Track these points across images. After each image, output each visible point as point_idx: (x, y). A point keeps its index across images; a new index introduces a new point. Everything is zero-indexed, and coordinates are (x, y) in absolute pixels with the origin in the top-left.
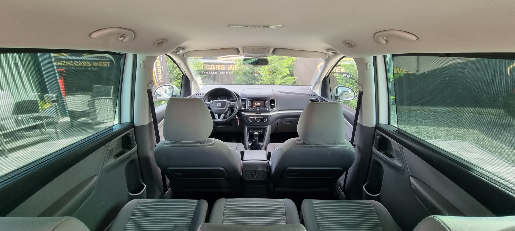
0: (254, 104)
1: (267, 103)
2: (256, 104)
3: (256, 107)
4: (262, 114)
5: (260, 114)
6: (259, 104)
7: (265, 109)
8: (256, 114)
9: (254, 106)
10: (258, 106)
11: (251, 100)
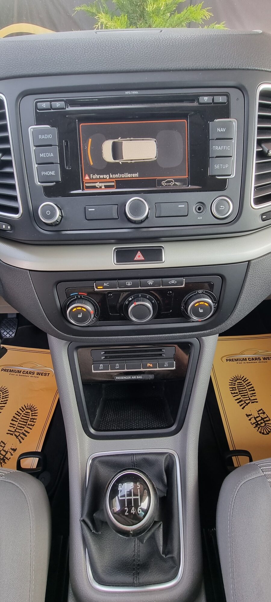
5: (154, 254)
6: (141, 150)
9: (96, 176)
10: (137, 175)
11: (58, 105)
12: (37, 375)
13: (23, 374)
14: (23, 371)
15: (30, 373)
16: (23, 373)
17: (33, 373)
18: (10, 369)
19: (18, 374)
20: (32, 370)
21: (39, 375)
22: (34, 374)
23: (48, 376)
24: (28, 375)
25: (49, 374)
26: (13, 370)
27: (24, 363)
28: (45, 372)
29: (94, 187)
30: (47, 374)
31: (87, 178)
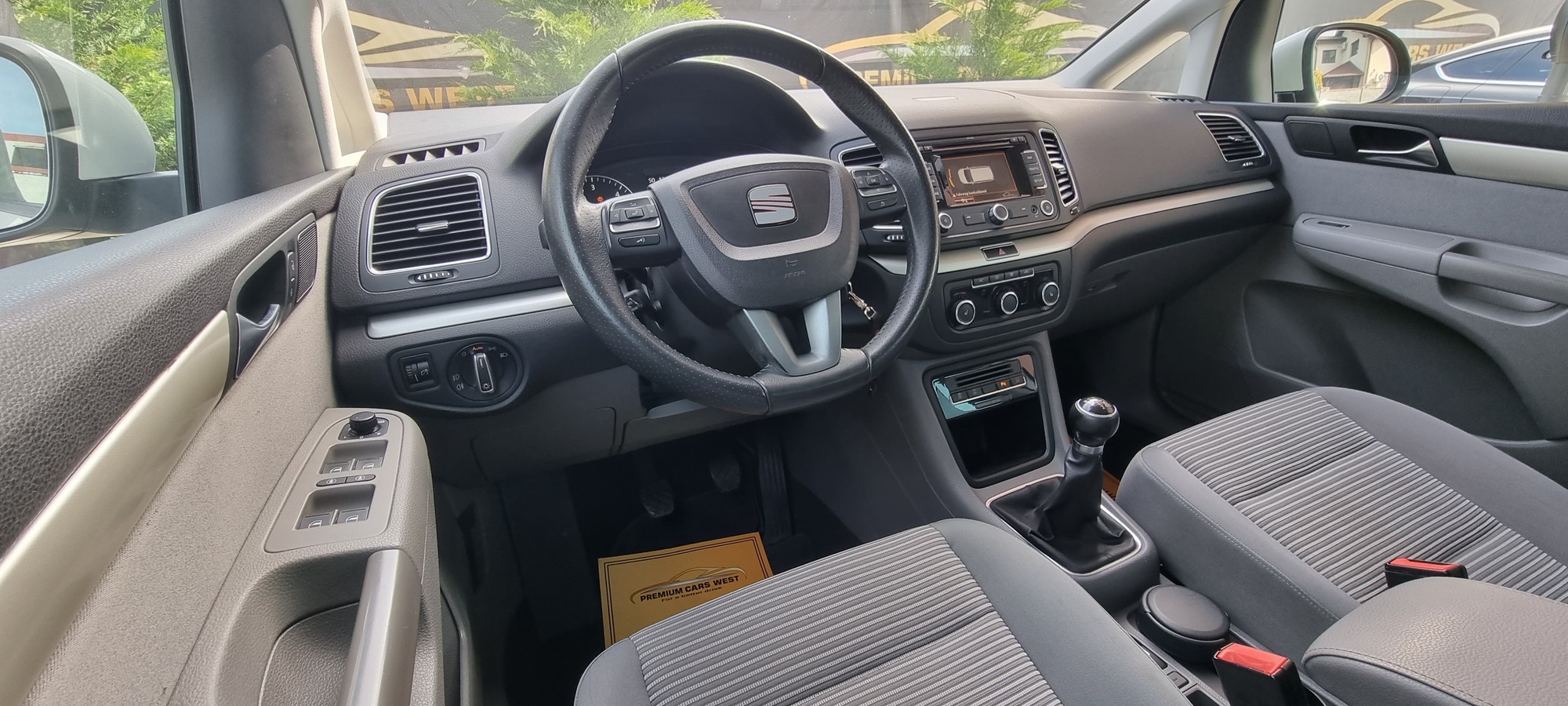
0: (956, 179)
1: (1033, 162)
2: (964, 180)
3: (977, 197)
4: (1027, 251)
5: (1011, 250)
6: (983, 174)
7: (1035, 208)
8: (990, 253)
9: (960, 194)
10: (986, 191)
11: (928, 148)
12: (716, 584)
13: (689, 593)
14: (686, 588)
15: (701, 586)
16: (687, 591)
17: (707, 585)
18: (657, 592)
19: (679, 595)
20: (702, 581)
21: (720, 584)
22: (709, 586)
23: (737, 580)
24: (699, 591)
25: (736, 577)
26: (664, 592)
27: (680, 575)
28: (728, 577)
29: (961, 202)
30: (735, 579)
31: (954, 196)
